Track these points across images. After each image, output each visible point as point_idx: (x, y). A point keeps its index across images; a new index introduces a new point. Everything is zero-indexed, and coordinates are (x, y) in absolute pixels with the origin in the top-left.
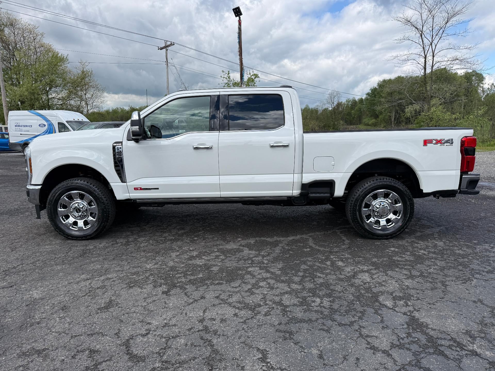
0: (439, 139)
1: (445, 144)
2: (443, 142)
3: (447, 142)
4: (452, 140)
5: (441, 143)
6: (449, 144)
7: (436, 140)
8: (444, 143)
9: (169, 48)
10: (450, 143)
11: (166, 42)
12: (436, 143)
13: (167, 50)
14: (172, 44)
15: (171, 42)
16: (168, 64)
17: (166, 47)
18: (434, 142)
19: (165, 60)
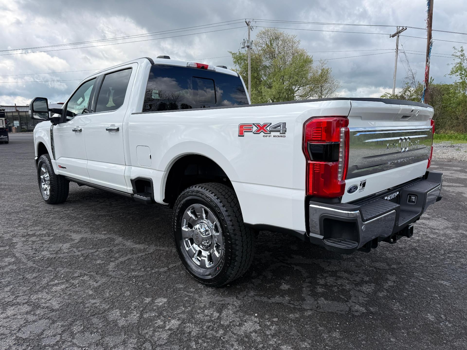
0: (262, 123)
1: (273, 134)
2: (268, 128)
3: (276, 128)
4: (285, 124)
5: (265, 131)
6: (278, 134)
7: (258, 125)
8: (271, 131)
9: (401, 34)
10: (281, 132)
11: (398, 28)
12: (257, 132)
13: (398, 37)
14: (404, 29)
15: (403, 27)
16: (397, 51)
17: (397, 33)
18: (255, 129)
19: (395, 47)
